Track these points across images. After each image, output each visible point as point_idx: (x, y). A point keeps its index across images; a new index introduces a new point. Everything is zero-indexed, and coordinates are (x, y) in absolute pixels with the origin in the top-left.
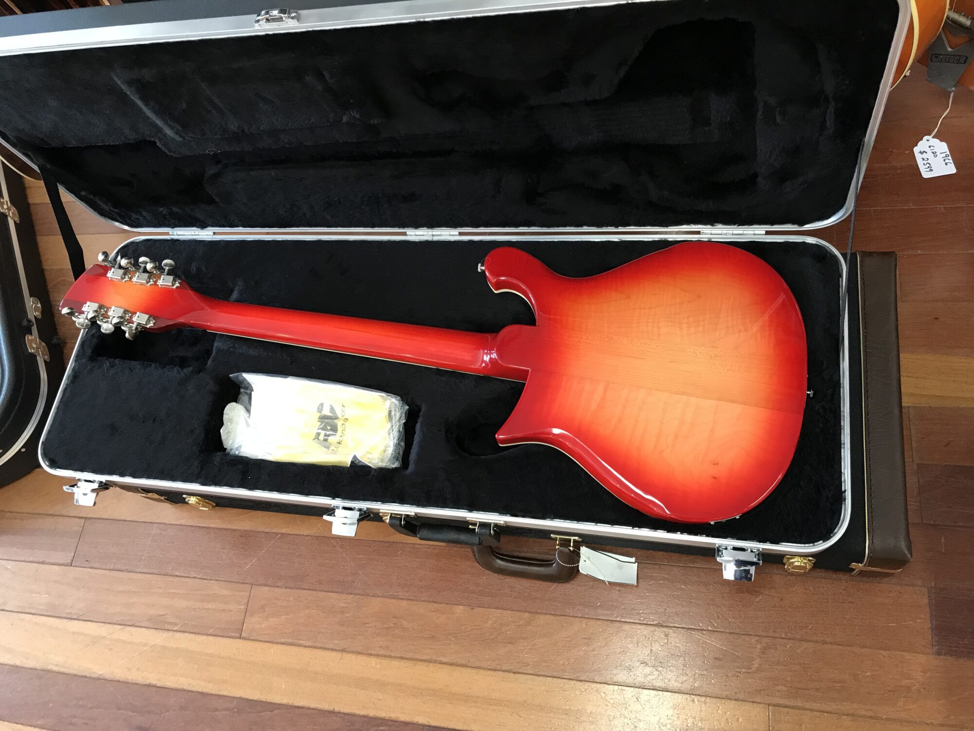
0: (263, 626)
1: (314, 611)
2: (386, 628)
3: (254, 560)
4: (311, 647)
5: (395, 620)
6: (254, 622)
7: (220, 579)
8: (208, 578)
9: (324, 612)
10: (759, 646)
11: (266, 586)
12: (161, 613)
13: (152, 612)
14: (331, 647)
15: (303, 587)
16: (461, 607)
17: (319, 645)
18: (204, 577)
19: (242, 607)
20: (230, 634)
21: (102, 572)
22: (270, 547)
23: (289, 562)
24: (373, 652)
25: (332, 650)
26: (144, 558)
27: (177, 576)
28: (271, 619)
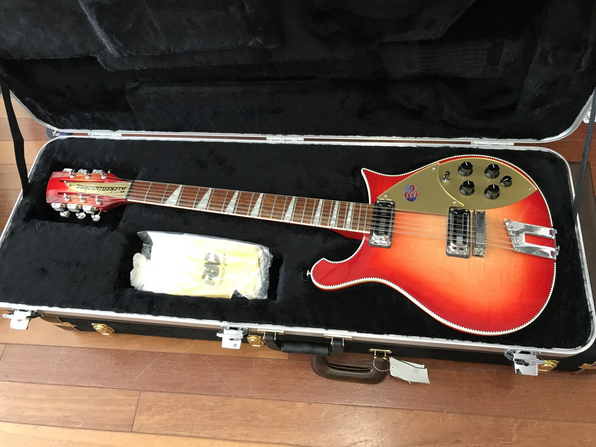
0: (150, 422)
1: (190, 409)
2: (245, 420)
3: (142, 373)
4: (188, 436)
5: (252, 414)
6: (142, 419)
7: (115, 387)
8: (106, 387)
9: (198, 410)
10: (516, 425)
11: (152, 391)
12: (67, 415)
13: (60, 414)
14: (204, 436)
15: (180, 392)
16: (302, 403)
17: (195, 435)
18: (102, 386)
19: (133, 408)
20: (123, 429)
21: (19, 384)
22: (154, 363)
23: (170, 374)
24: (236, 439)
25: (205, 438)
26: (53, 373)
27: (80, 386)
28: (156, 416)
